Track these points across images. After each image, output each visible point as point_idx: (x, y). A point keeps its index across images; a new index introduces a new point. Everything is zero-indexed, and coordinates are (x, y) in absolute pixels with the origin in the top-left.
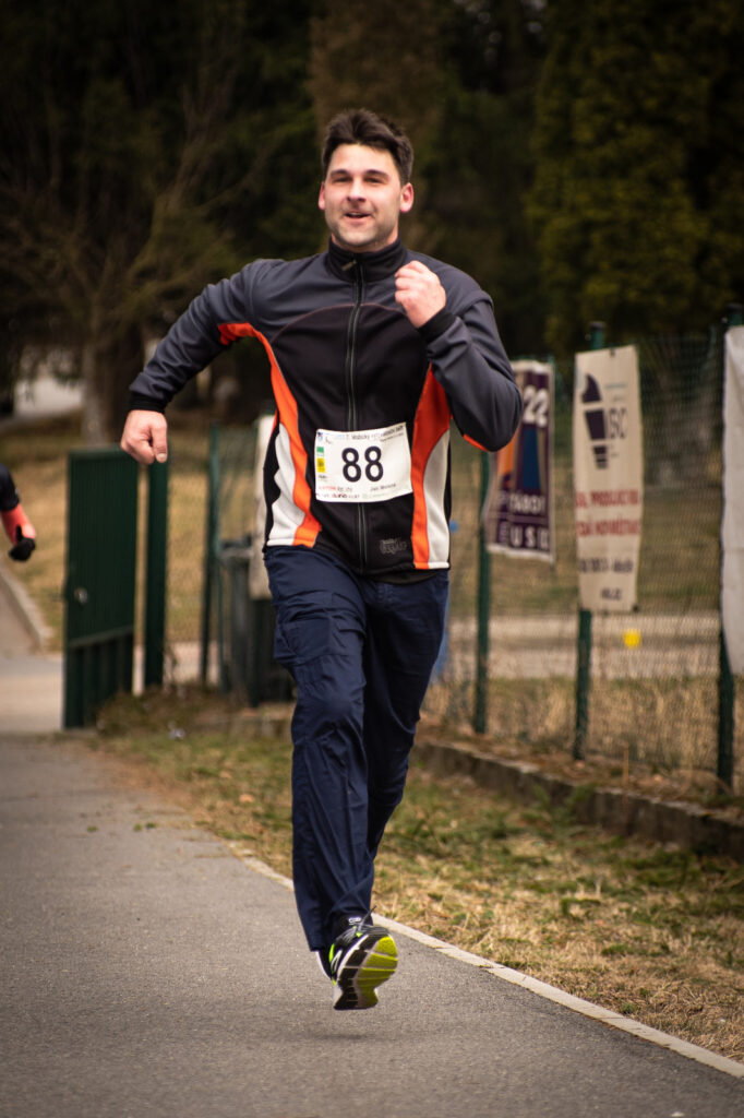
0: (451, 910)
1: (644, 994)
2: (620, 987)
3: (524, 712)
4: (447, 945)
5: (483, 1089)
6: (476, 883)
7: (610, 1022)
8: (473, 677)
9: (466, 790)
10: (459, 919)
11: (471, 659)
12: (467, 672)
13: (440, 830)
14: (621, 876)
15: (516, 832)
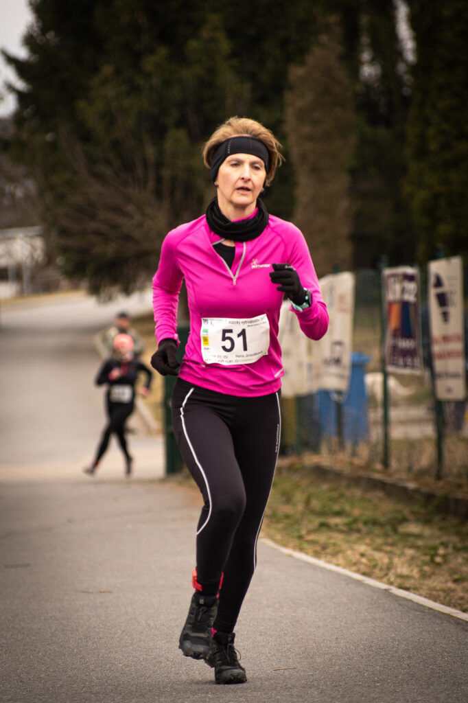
0: (371, 561)
2: (462, 598)
4: (369, 579)
6: (385, 547)
10: (375, 566)
14: (462, 541)
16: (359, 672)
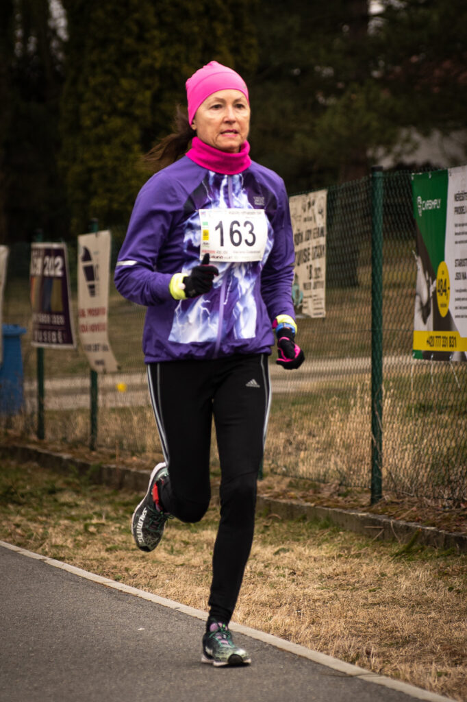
0: (26, 532)
1: (127, 570)
2: (115, 567)
3: (65, 426)
4: (23, 550)
5: (40, 621)
6: (40, 518)
7: (108, 584)
8: (36, 410)
9: (35, 469)
10: (30, 537)
11: (35, 401)
12: (33, 407)
13: (21, 491)
14: (116, 510)
15: (61, 490)
16: (14, 642)
